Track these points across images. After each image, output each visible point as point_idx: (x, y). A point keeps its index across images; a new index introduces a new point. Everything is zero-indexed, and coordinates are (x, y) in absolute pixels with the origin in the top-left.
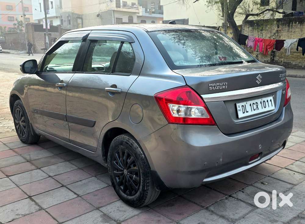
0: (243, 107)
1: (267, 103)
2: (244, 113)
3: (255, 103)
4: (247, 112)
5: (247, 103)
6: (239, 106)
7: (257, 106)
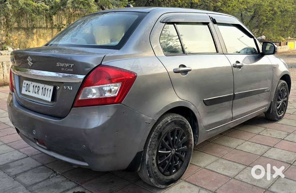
0: (27, 85)
1: (47, 91)
2: (26, 91)
3: (37, 87)
4: (29, 91)
5: (32, 83)
6: (25, 83)
7: (39, 90)
